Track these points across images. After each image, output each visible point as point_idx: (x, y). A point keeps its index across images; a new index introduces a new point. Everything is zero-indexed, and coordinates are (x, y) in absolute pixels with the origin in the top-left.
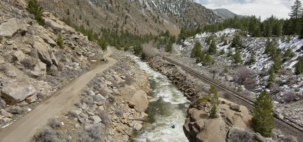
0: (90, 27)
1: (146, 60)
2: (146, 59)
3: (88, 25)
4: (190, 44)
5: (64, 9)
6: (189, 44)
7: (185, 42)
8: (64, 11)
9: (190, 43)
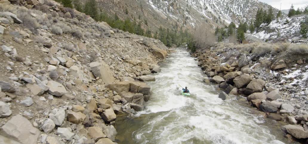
0: (148, 26)
1: (196, 55)
2: (197, 53)
3: (146, 24)
4: (285, 26)
5: (123, 9)
6: (282, 27)
7: (271, 24)
8: (123, 10)
9: (285, 24)
